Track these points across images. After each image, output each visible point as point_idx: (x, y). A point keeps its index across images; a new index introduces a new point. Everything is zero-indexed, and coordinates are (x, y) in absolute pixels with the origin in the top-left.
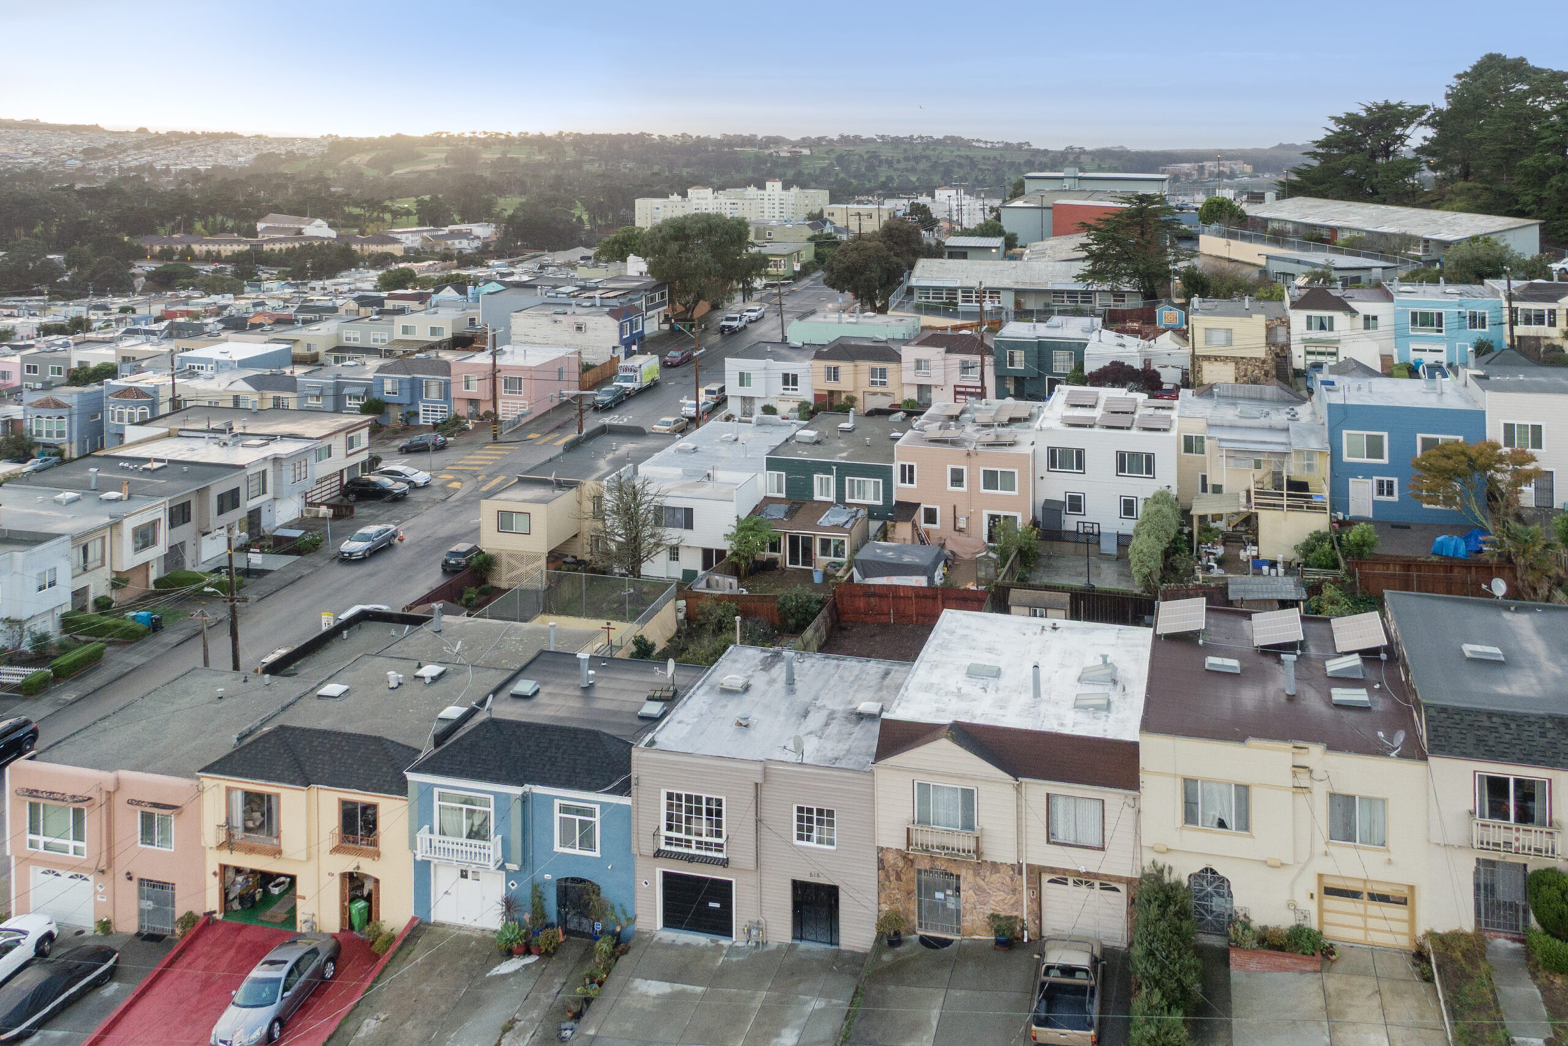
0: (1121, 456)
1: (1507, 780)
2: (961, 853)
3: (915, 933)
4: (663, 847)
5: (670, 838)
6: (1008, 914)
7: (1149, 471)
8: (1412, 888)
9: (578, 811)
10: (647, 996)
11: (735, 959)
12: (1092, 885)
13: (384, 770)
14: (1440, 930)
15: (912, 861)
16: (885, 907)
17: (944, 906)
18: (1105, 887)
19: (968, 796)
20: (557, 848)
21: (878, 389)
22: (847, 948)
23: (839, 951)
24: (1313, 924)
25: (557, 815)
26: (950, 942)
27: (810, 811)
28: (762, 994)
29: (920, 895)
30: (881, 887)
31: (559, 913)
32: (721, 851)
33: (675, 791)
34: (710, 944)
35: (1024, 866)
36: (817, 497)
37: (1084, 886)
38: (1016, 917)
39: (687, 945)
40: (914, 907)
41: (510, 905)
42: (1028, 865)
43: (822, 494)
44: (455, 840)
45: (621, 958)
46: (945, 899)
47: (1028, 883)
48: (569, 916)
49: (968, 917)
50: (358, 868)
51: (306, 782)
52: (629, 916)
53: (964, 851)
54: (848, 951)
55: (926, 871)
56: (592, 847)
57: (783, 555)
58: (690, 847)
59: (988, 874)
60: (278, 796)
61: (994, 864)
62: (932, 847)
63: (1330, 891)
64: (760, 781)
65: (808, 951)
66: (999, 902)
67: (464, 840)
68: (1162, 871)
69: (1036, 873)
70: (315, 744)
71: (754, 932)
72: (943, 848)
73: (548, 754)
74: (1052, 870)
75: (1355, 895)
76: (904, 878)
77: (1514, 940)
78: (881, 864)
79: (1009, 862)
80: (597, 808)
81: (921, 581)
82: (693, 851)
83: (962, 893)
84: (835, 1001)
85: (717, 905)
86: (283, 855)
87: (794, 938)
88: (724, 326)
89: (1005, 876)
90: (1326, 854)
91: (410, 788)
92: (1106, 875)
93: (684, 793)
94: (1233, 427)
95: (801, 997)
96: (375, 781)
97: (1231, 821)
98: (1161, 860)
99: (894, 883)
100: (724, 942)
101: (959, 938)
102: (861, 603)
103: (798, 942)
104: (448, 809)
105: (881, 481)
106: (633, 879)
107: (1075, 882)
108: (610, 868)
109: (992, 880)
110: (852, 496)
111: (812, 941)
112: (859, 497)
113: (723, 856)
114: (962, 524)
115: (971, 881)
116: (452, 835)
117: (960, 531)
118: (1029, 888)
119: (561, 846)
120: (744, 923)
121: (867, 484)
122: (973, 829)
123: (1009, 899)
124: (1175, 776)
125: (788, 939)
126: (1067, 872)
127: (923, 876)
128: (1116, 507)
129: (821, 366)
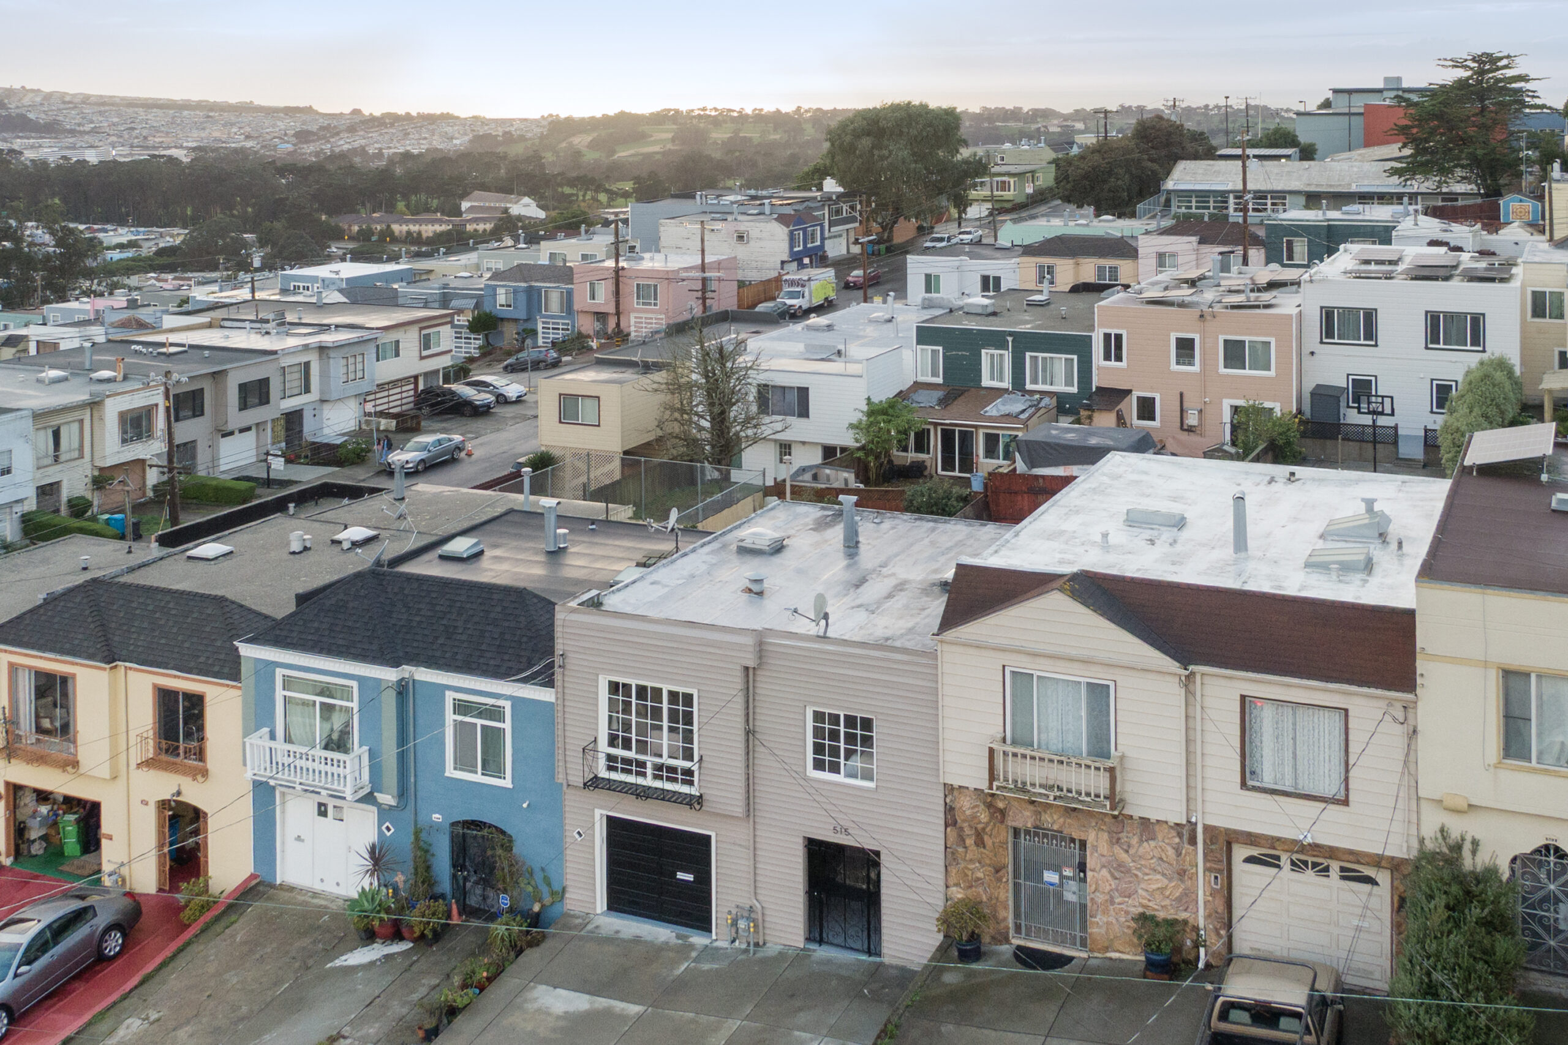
0: (1433, 318)
2: (1083, 798)
3: (1007, 941)
4: (604, 774)
5: (614, 758)
6: (1170, 914)
7: (1475, 343)
9: (481, 711)
10: (549, 1014)
11: (706, 967)
12: (1327, 869)
13: (219, 644)
15: (1003, 813)
16: (958, 894)
17: (1059, 896)
18: (1348, 875)
19: (1099, 694)
20: (450, 772)
22: (894, 962)
23: (882, 965)
25: (451, 717)
26: (1067, 960)
27: (835, 719)
28: (733, 1025)
29: (1016, 875)
30: (951, 856)
31: (454, 877)
32: (692, 783)
33: (619, 680)
34: (674, 941)
35: (1200, 830)
36: (986, 382)
37: (1310, 873)
38: (1185, 922)
39: (637, 940)
40: (1006, 894)
41: (378, 858)
42: (1206, 828)
43: (992, 378)
44: (304, 750)
45: (528, 952)
46: (1061, 884)
47: (1205, 855)
48: (467, 885)
49: (1100, 919)
50: (179, 793)
51: (110, 657)
52: (557, 887)
53: (1088, 794)
54: (897, 967)
55: (1027, 830)
56: (499, 773)
57: (934, 455)
58: (644, 775)
59: (1135, 841)
60: (74, 676)
61: (1145, 822)
62: (1033, 785)
64: (751, 664)
65: (829, 962)
66: (1155, 893)
67: (319, 752)
68: (1458, 847)
69: (1223, 839)
70: (134, 605)
71: (742, 924)
72: (1051, 788)
73: (445, 622)
74: (1251, 839)
76: (989, 842)
78: (950, 817)
79: (1173, 819)
80: (507, 705)
82: (649, 781)
83: (1089, 874)
85: (690, 877)
86: (82, 770)
87: (809, 939)
88: (927, 248)
89: (1164, 846)
91: (245, 669)
92: (1351, 852)
93: (634, 682)
95: (797, 1033)
96: (202, 659)
98: (1458, 827)
99: (973, 852)
100: (698, 939)
101: (1084, 955)
102: (1025, 503)
103: (813, 946)
104: (297, 704)
105: (1075, 357)
106: (561, 826)
107: (1293, 863)
108: (525, 805)
109: (1141, 851)
110: (1035, 381)
111: (838, 946)
112: (1044, 382)
113: (694, 791)
114: (1192, 420)
115: (1105, 853)
116: (301, 744)
117: (1190, 430)
118: (1206, 870)
119: (455, 769)
120: (729, 909)
121: (1055, 363)
122: (1108, 756)
123: (1174, 889)
124: (1485, 664)
125: (798, 941)
126: (1280, 843)
127: (1024, 841)
128: (1424, 395)
129: (1032, 264)
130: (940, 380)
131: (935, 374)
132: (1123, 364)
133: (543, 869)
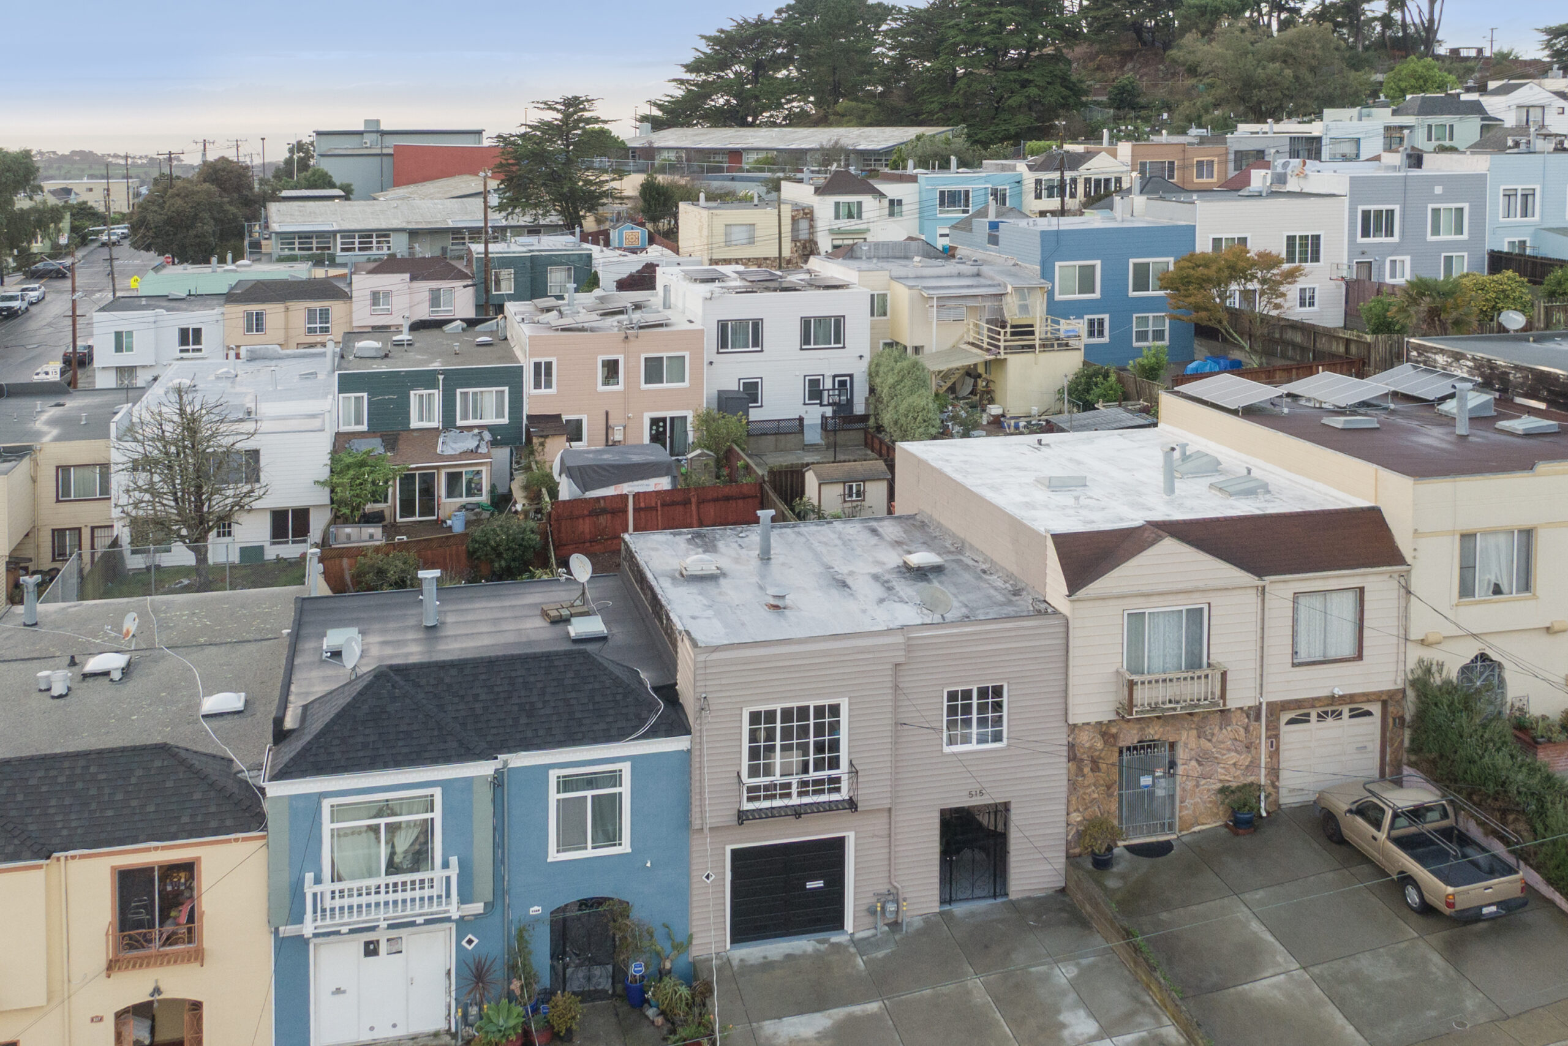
0: (805, 323)
2: (1202, 702)
3: (1117, 845)
4: (744, 806)
5: (757, 788)
6: (1241, 781)
7: (837, 341)
9: (589, 781)
10: (803, 1040)
11: (880, 954)
12: (1340, 714)
15: (1115, 737)
16: (1076, 817)
17: (1152, 794)
18: (1357, 714)
19: (1195, 619)
20: (554, 855)
22: (1020, 896)
23: (1012, 901)
25: (554, 796)
26: (1170, 844)
27: (967, 694)
28: (975, 982)
29: (1121, 788)
30: (1073, 786)
31: (554, 967)
32: (838, 789)
33: (763, 708)
35: (1264, 707)
36: (415, 423)
37: (1330, 719)
38: (1252, 784)
40: (1114, 807)
41: (483, 973)
42: (1268, 704)
43: (421, 419)
45: (709, 999)
46: (1154, 784)
47: (1267, 726)
48: (569, 971)
49: (1187, 802)
50: (156, 991)
51: (44, 849)
52: (679, 939)
53: (1207, 698)
54: (1024, 898)
55: (1128, 749)
56: (615, 838)
58: (789, 795)
59: (1217, 729)
62: (1164, 703)
64: (900, 660)
65: (972, 914)
66: (1230, 768)
67: (382, 880)
68: (1428, 670)
69: (1277, 711)
72: (1178, 702)
73: (515, 700)
76: (1103, 766)
78: (1072, 754)
79: (1247, 704)
80: (626, 769)
81: (662, 483)
82: (794, 800)
83: (1180, 769)
84: (1084, 962)
85: (820, 884)
87: (943, 902)
89: (1237, 728)
91: (274, 812)
92: (1364, 694)
93: (777, 707)
94: (919, 278)
95: (1032, 969)
96: (185, 820)
97: (1510, 580)
98: (1429, 656)
99: (1090, 778)
100: (836, 938)
101: (1176, 837)
102: (585, 525)
103: (947, 907)
104: (346, 835)
105: (507, 389)
106: (688, 875)
107: (1319, 716)
108: (648, 865)
109: (1221, 737)
110: (465, 416)
111: (967, 899)
112: (474, 416)
113: (844, 795)
114: (616, 435)
115: (1194, 746)
116: (353, 878)
118: (1268, 737)
119: (558, 851)
120: (869, 900)
121: (486, 397)
122: (1200, 667)
123: (1245, 759)
124: (1453, 533)
125: (934, 907)
126: (1313, 702)
127: (1126, 757)
128: (799, 390)
129: (238, 311)
130: (367, 427)
131: (356, 421)
132: (553, 390)
133: (666, 926)
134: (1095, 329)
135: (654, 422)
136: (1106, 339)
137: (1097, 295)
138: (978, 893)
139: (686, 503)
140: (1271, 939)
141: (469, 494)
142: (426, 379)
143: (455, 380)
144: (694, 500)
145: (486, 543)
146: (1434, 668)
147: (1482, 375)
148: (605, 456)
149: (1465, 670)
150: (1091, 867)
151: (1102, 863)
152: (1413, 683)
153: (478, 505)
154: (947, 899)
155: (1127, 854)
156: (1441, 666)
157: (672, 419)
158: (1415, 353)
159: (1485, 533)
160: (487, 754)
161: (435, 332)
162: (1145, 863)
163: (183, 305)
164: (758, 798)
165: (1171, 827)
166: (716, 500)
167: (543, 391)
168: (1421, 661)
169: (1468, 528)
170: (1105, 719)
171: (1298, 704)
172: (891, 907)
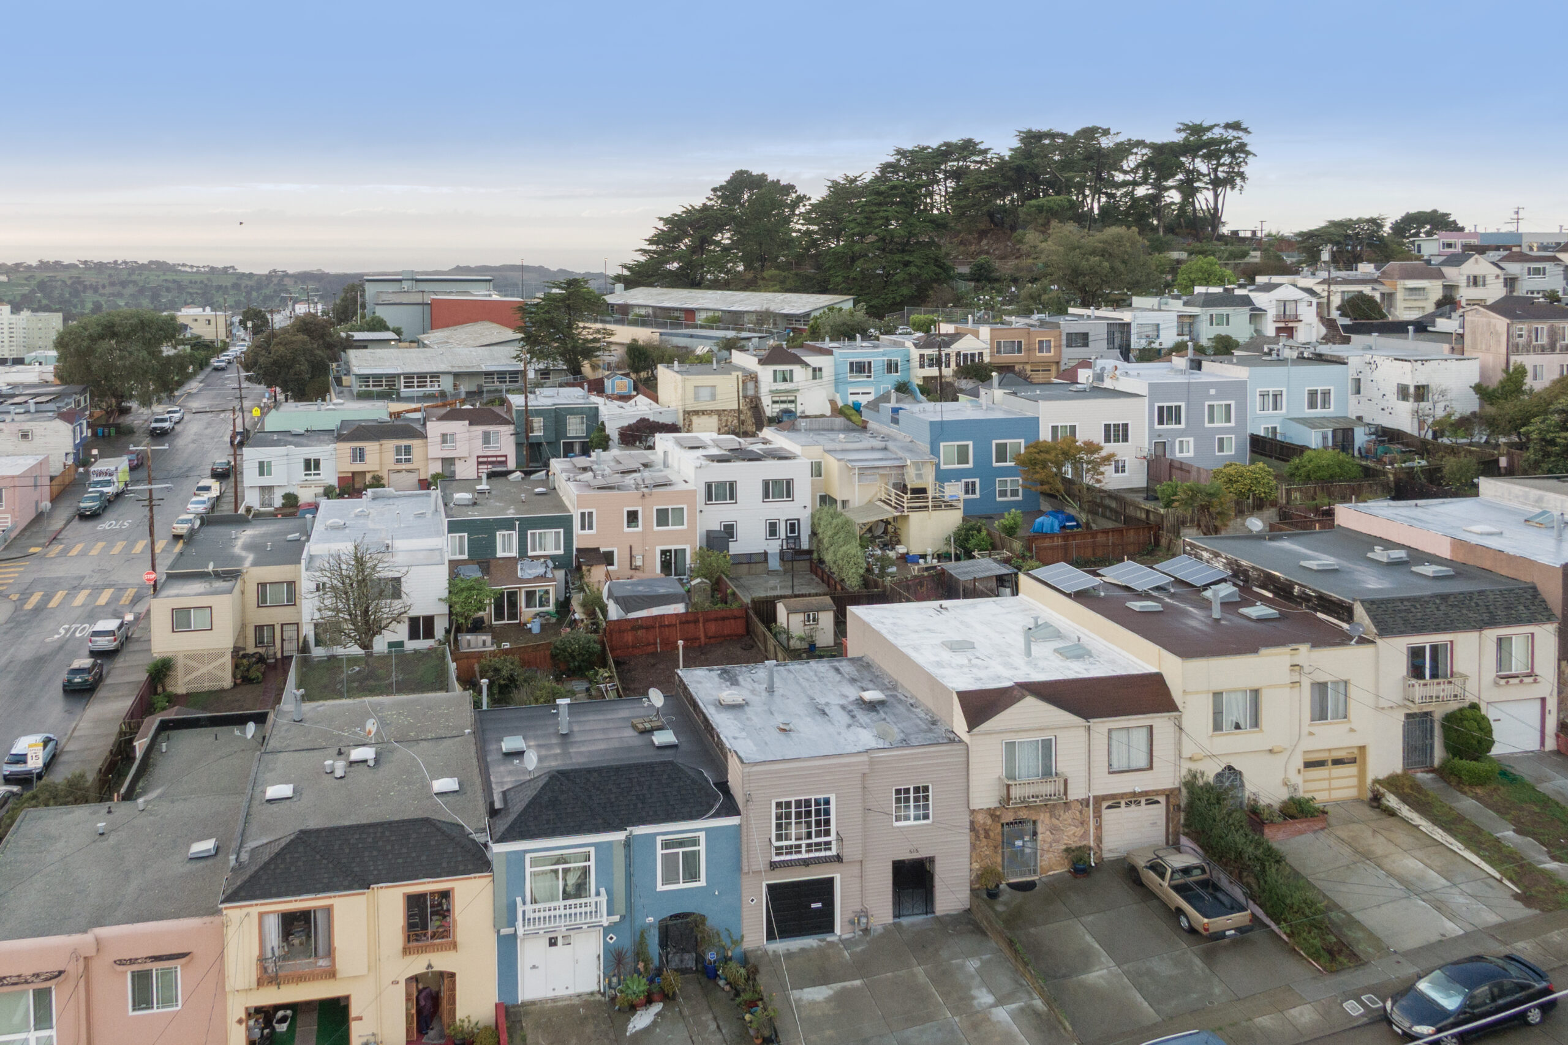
0: (766, 484)
1: (1424, 648)
2: (1053, 798)
4: (778, 859)
5: (781, 848)
6: (1078, 844)
7: (788, 496)
8: (1362, 749)
9: (681, 843)
10: (817, 1003)
11: (859, 949)
12: (1140, 803)
14: (1381, 777)
15: (999, 817)
16: (976, 866)
17: (1022, 852)
18: (1150, 802)
19: (1047, 746)
20: (660, 887)
21: (404, 466)
22: (943, 913)
23: (937, 917)
24: (1301, 794)
25: (660, 853)
26: (1035, 883)
27: (907, 791)
28: (918, 969)
29: (1003, 848)
30: (973, 847)
31: (662, 954)
32: (830, 849)
33: (784, 800)
35: (1092, 799)
36: (500, 554)
37: (1133, 806)
38: (1085, 846)
39: (802, 950)
40: (999, 860)
42: (1094, 797)
43: (505, 551)
44: (549, 905)
45: (757, 977)
46: (1023, 845)
47: (1094, 811)
48: (670, 956)
49: (1045, 857)
50: (430, 966)
51: (364, 884)
52: (736, 938)
53: (1054, 795)
54: (945, 915)
55: (1008, 824)
56: (696, 877)
57: (489, 613)
58: (800, 852)
59: (1063, 813)
60: (331, 907)
61: (1067, 803)
62: (1029, 797)
63: (1308, 765)
64: (866, 771)
65: (913, 925)
66: (1071, 836)
67: (559, 903)
68: (1195, 776)
69: (1099, 800)
70: (354, 841)
72: (1037, 797)
74: (1110, 797)
75: (1320, 764)
76: (992, 834)
77: (1428, 772)
78: (973, 827)
79: (1082, 798)
80: (702, 836)
81: (679, 608)
82: (804, 855)
83: (1040, 837)
84: (984, 958)
85: (819, 905)
86: (338, 976)
87: (895, 917)
88: (155, 429)
89: (1076, 812)
90: (1311, 734)
91: (496, 862)
92: (1154, 791)
93: (792, 799)
94: (844, 451)
95: (952, 962)
96: (444, 866)
97: (1245, 720)
98: (1194, 768)
99: (984, 842)
100: (830, 938)
101: (1040, 878)
102: (629, 638)
103: (897, 920)
104: (540, 875)
105: (562, 530)
106: (740, 900)
107: (1127, 804)
108: (716, 893)
109: (1065, 818)
110: (534, 549)
111: (910, 915)
112: (541, 549)
113: (833, 852)
114: (638, 562)
115: (1048, 823)
116: (547, 901)
117: (636, 568)
118: (1094, 818)
119: (663, 885)
120: (850, 915)
121: (548, 536)
122: (1051, 774)
123: (1080, 831)
124: (1208, 692)
125: (889, 919)
126: (1122, 796)
127: (1006, 828)
128: (762, 530)
129: (347, 447)
130: (466, 557)
131: (461, 552)
132: (594, 531)
133: (728, 930)
134: (969, 489)
135: (663, 552)
136: (977, 496)
137: (970, 465)
138: (916, 911)
139: (696, 621)
140: (1097, 946)
141: (541, 605)
142: (508, 524)
143: (527, 524)
144: (701, 620)
145: (564, 650)
146: (1198, 775)
147: (1232, 569)
148: (640, 588)
149: (1218, 775)
150: (985, 896)
151: (993, 895)
152: (1186, 784)
153: (547, 613)
154: (897, 915)
155: (1008, 889)
156: (1202, 774)
157: (676, 551)
158: (1188, 548)
159: (1230, 691)
160: (620, 828)
161: (502, 480)
162: (1019, 895)
163: (304, 440)
164: (782, 854)
165: (1035, 872)
166: (716, 620)
167: (587, 532)
168: (1190, 770)
169: (1218, 689)
170: (993, 806)
171: (1113, 797)
172: (864, 920)
